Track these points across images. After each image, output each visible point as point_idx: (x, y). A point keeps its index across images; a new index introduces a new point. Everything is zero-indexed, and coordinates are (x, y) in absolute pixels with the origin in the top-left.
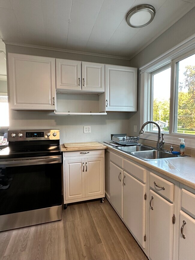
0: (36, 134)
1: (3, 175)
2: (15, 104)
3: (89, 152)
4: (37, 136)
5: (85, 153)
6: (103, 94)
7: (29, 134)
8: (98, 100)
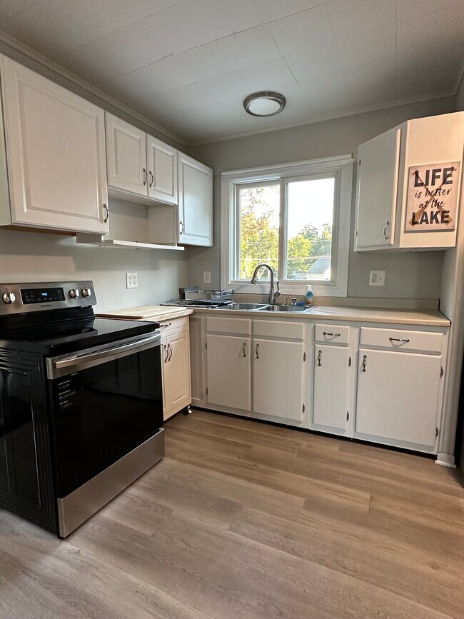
0: (46, 294)
1: (74, 393)
2: (26, 210)
3: (170, 324)
4: (51, 299)
5: (166, 325)
6: (175, 208)
7: (29, 295)
8: (146, 217)
